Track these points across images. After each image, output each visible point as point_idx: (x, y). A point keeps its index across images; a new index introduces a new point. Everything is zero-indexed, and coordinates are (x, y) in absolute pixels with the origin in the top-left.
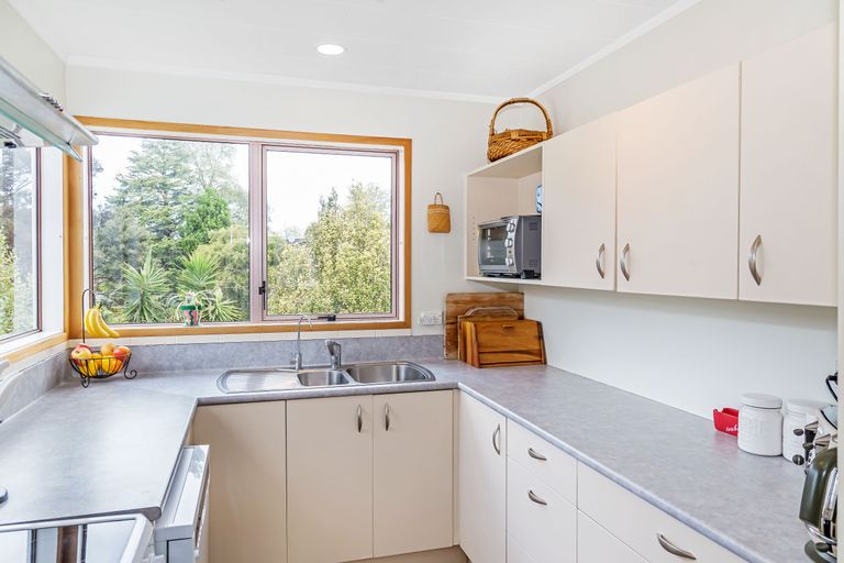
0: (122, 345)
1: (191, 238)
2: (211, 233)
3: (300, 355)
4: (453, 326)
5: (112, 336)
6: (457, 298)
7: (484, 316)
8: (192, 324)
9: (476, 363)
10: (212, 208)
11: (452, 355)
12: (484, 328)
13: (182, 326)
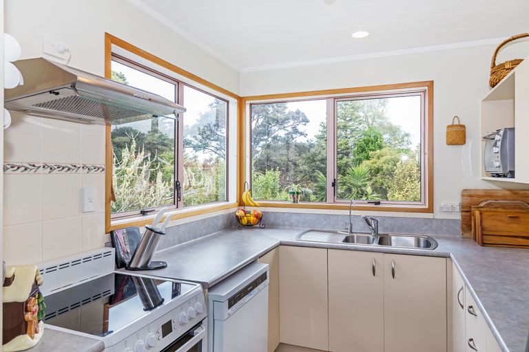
0: (260, 210)
1: (360, 156)
2: (371, 153)
3: (351, 224)
4: (468, 214)
5: (256, 206)
6: (472, 193)
7: (496, 208)
8: (294, 202)
9: (480, 242)
10: (372, 138)
11: (467, 235)
12: (488, 216)
13: (290, 203)
